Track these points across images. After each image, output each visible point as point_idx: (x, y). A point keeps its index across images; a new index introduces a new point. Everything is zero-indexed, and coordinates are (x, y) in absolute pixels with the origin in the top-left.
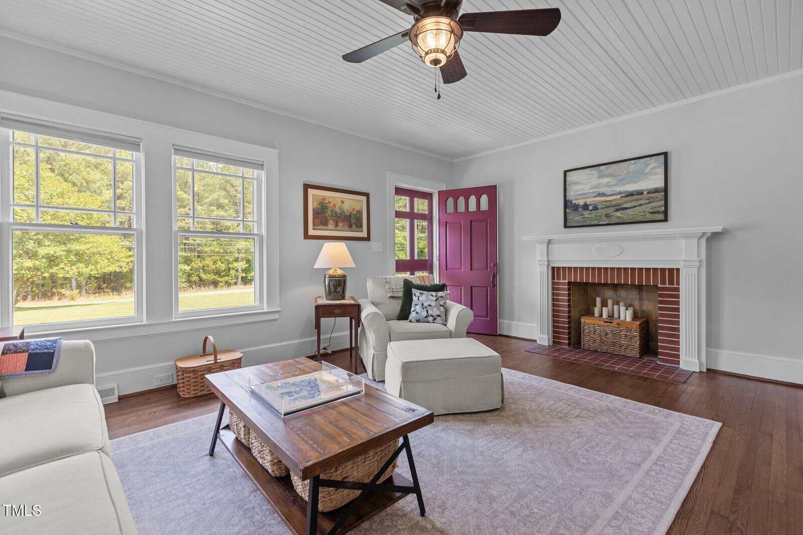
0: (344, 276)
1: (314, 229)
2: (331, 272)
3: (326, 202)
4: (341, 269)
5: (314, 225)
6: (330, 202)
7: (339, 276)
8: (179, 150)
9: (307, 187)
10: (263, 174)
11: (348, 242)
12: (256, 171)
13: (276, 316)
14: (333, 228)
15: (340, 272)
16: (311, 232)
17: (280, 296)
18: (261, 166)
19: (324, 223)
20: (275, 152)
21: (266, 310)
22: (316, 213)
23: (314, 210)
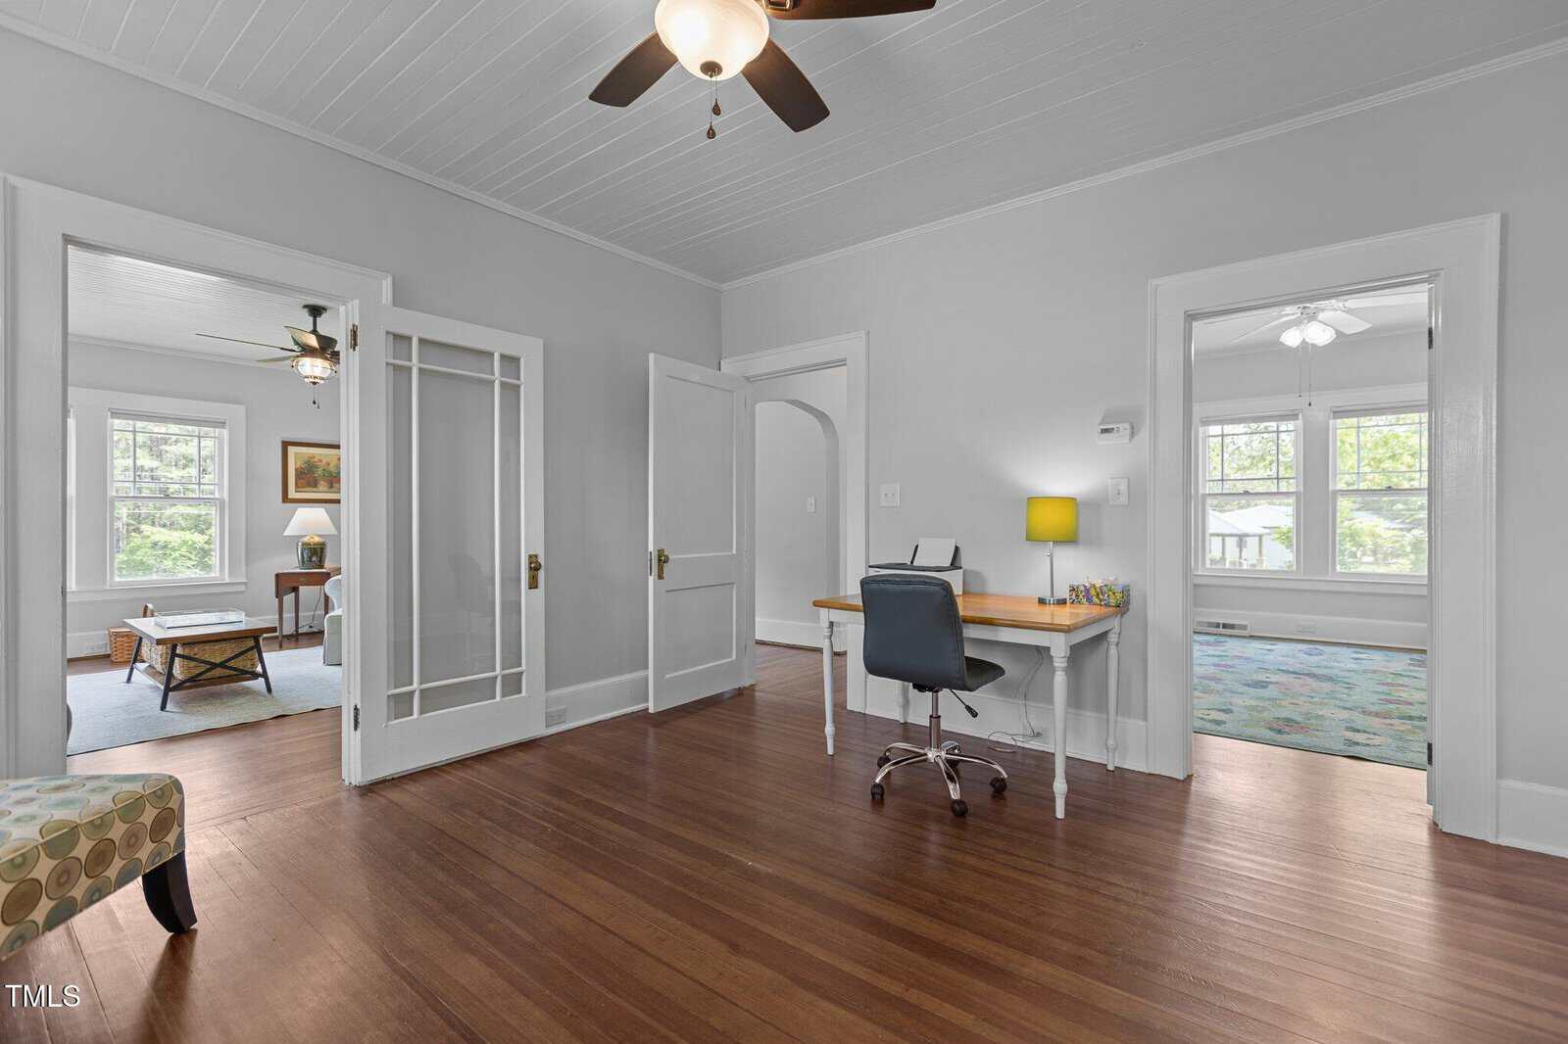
0: (323, 544)
1: (296, 492)
2: (306, 539)
3: (315, 460)
4: (319, 536)
5: (297, 486)
6: (321, 461)
7: (318, 544)
8: (116, 414)
9: (286, 445)
10: (225, 433)
11: (327, 505)
12: (217, 430)
13: (242, 588)
14: (326, 489)
15: (317, 539)
16: (292, 494)
17: (247, 565)
18: (222, 424)
19: (314, 484)
20: (241, 409)
21: (227, 581)
22: (300, 474)
23: (296, 470)
